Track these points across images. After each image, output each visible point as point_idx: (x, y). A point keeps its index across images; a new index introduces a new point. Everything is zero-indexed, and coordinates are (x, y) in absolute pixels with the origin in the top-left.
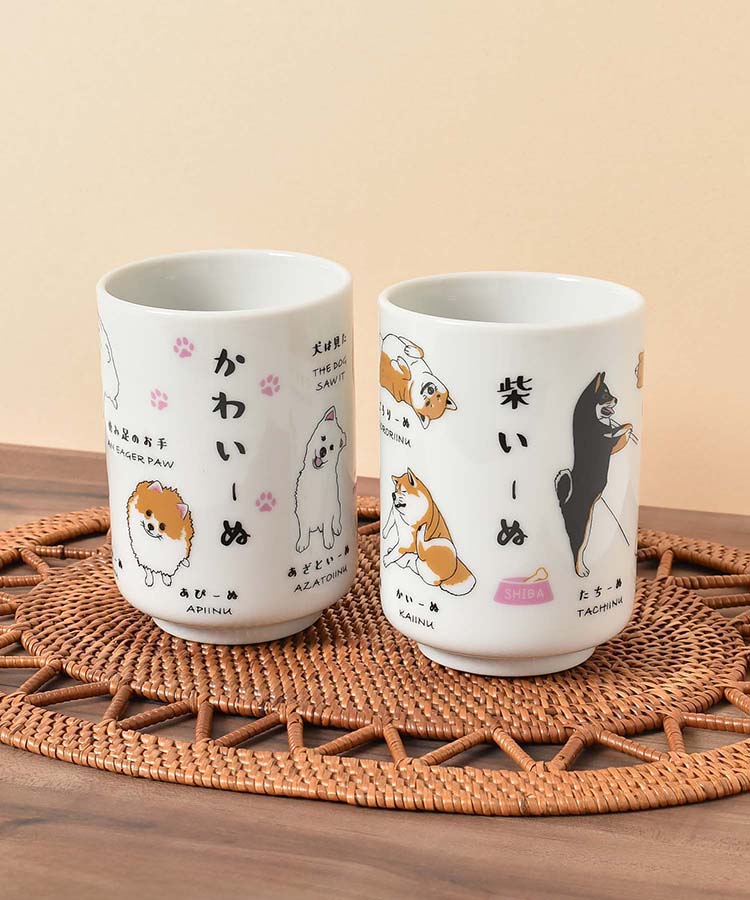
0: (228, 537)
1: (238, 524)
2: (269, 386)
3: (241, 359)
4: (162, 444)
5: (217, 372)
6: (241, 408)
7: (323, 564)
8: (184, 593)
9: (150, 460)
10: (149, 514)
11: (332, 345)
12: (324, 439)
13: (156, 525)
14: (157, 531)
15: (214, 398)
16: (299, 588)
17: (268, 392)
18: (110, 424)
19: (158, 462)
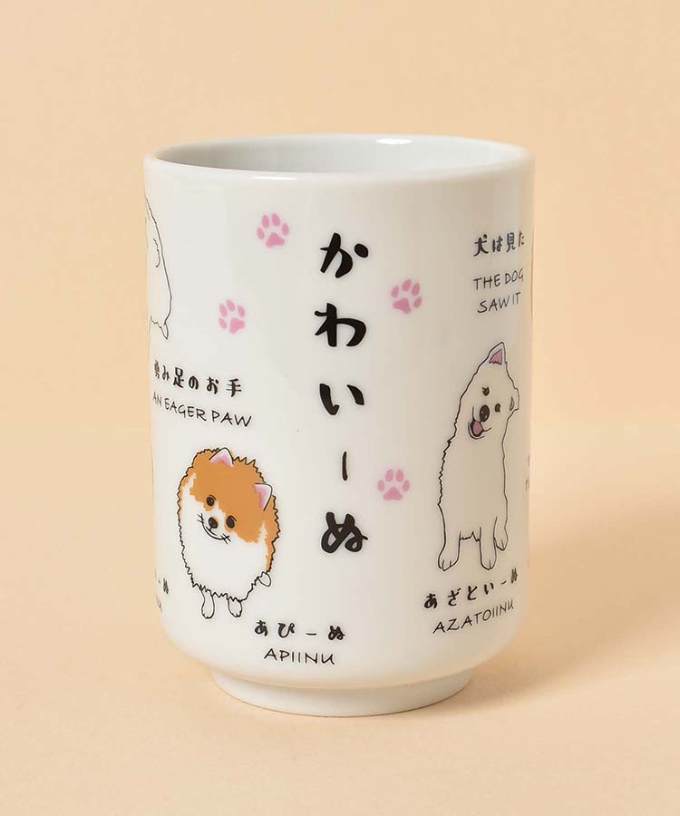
0: (332, 539)
1: (350, 519)
2: (406, 298)
3: (362, 251)
4: (234, 387)
5: (323, 270)
6: (360, 329)
7: (478, 593)
8: (262, 628)
9: (215, 415)
10: (210, 502)
11: (504, 243)
12: (486, 392)
13: (221, 518)
14: (222, 529)
15: (317, 313)
16: (440, 627)
17: (403, 306)
18: (157, 364)
19: (227, 417)
